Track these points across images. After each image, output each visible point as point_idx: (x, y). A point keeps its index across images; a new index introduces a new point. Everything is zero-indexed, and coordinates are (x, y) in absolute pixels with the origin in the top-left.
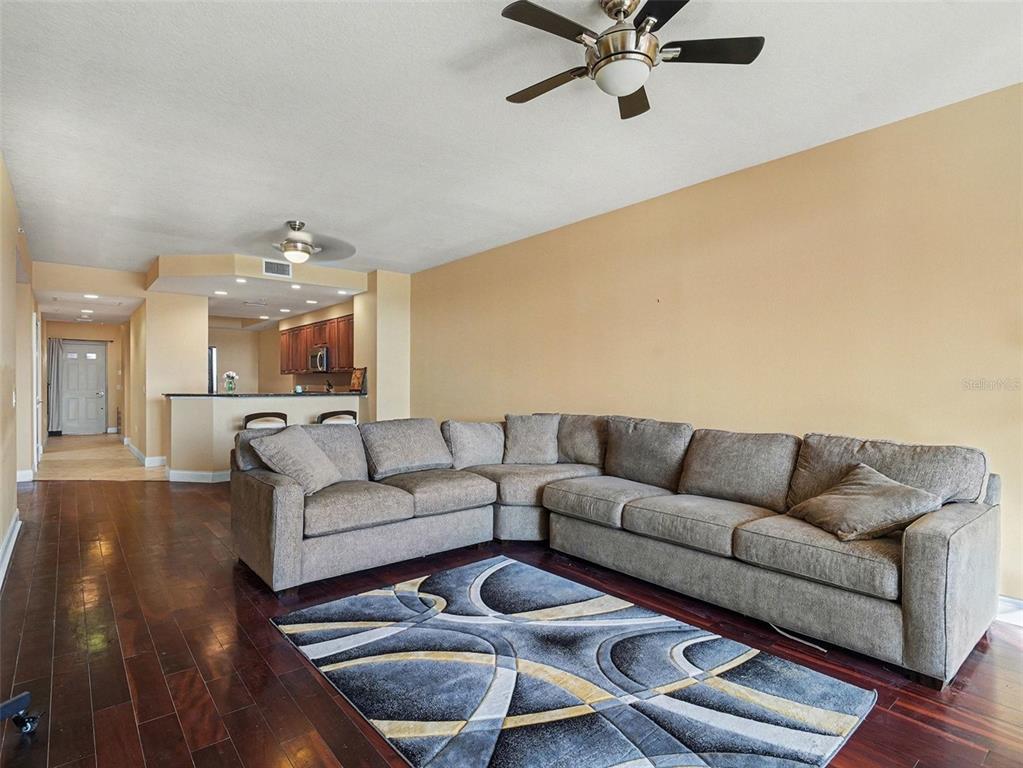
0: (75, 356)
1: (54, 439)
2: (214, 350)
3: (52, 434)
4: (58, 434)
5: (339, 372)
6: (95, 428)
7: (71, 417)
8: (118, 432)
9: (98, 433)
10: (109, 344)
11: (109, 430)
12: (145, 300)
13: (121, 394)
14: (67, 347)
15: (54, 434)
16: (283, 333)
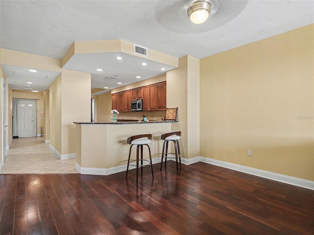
0: (24, 105)
1: (16, 139)
2: (93, 100)
3: (14, 137)
4: (17, 137)
5: (150, 111)
6: (31, 134)
7: (22, 130)
8: (42, 136)
9: (33, 136)
10: (38, 100)
11: (38, 135)
12: (61, 73)
13: (44, 121)
14: (21, 102)
15: (15, 137)
16: (113, 95)
